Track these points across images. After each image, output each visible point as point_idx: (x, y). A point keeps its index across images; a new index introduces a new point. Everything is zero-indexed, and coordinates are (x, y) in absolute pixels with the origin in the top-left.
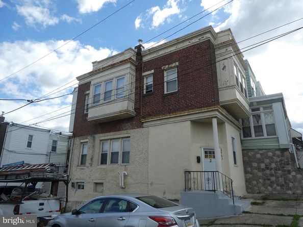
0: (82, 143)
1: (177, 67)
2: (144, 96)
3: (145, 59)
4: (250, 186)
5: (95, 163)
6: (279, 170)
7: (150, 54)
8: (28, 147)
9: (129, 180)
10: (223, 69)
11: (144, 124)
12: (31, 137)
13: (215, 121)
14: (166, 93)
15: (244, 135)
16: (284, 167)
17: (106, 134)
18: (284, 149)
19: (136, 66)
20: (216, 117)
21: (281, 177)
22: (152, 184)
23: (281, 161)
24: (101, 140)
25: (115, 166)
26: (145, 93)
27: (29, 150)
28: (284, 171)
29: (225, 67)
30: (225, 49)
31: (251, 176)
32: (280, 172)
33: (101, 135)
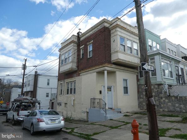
0: (61, 84)
1: (92, 43)
2: (81, 59)
3: (81, 39)
4: (142, 106)
5: (65, 94)
6: (157, 97)
7: (83, 36)
8: (48, 85)
9: (76, 102)
10: (114, 42)
11: (81, 74)
12: (48, 80)
13: (106, 72)
14: (88, 57)
15: (140, 76)
16: (159, 95)
17: (68, 79)
18: (159, 84)
19: (77, 44)
20: (106, 70)
21: (157, 101)
22: (82, 104)
23: (158, 91)
24: (67, 82)
25: (71, 95)
26: (81, 57)
27: (48, 87)
28: (159, 97)
29: (114, 40)
30: (115, 29)
31: (142, 100)
32: (156, 98)
33: (66, 80)
